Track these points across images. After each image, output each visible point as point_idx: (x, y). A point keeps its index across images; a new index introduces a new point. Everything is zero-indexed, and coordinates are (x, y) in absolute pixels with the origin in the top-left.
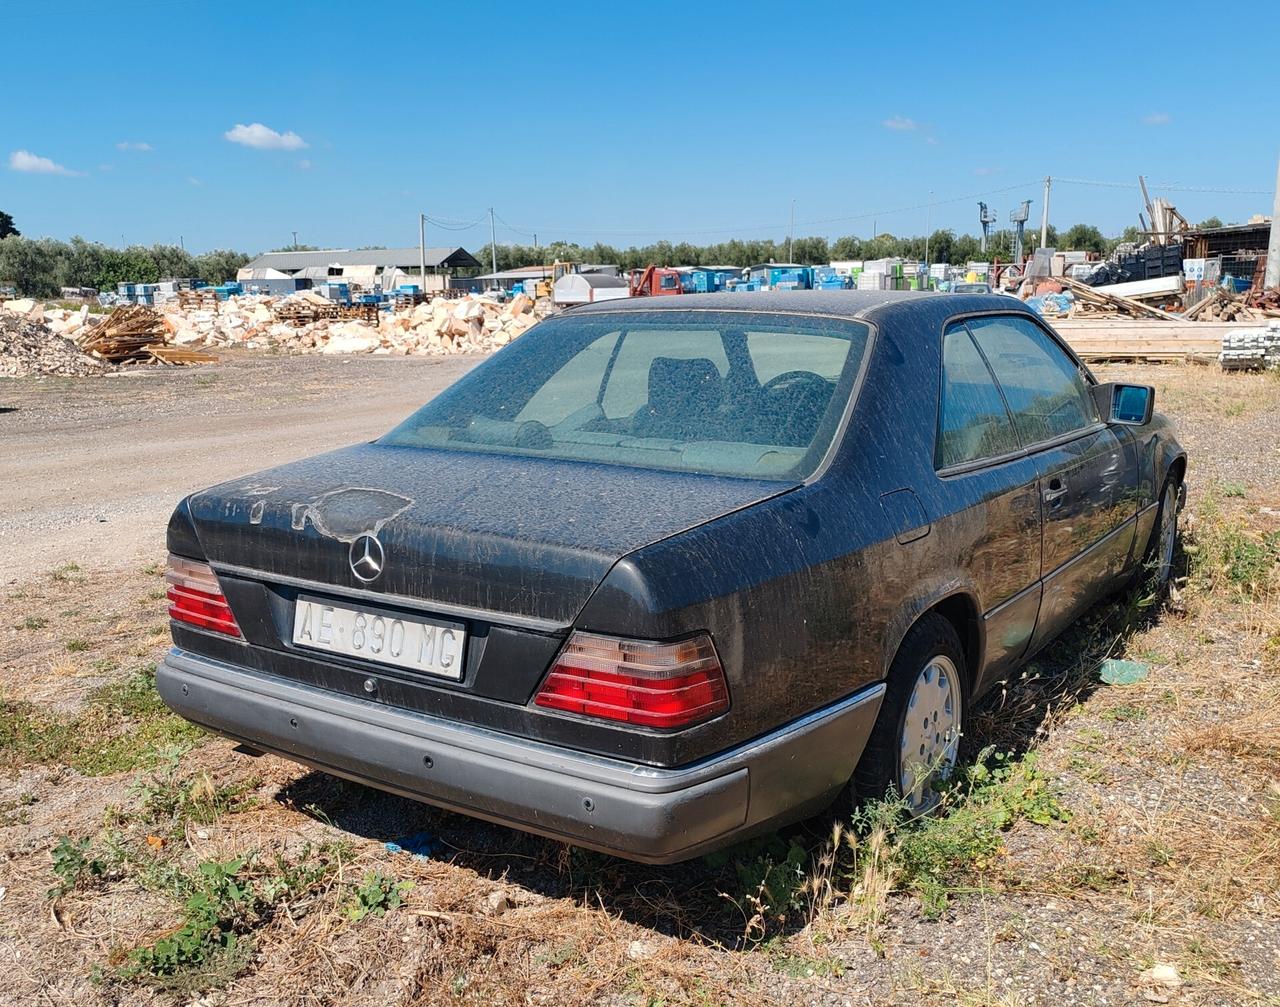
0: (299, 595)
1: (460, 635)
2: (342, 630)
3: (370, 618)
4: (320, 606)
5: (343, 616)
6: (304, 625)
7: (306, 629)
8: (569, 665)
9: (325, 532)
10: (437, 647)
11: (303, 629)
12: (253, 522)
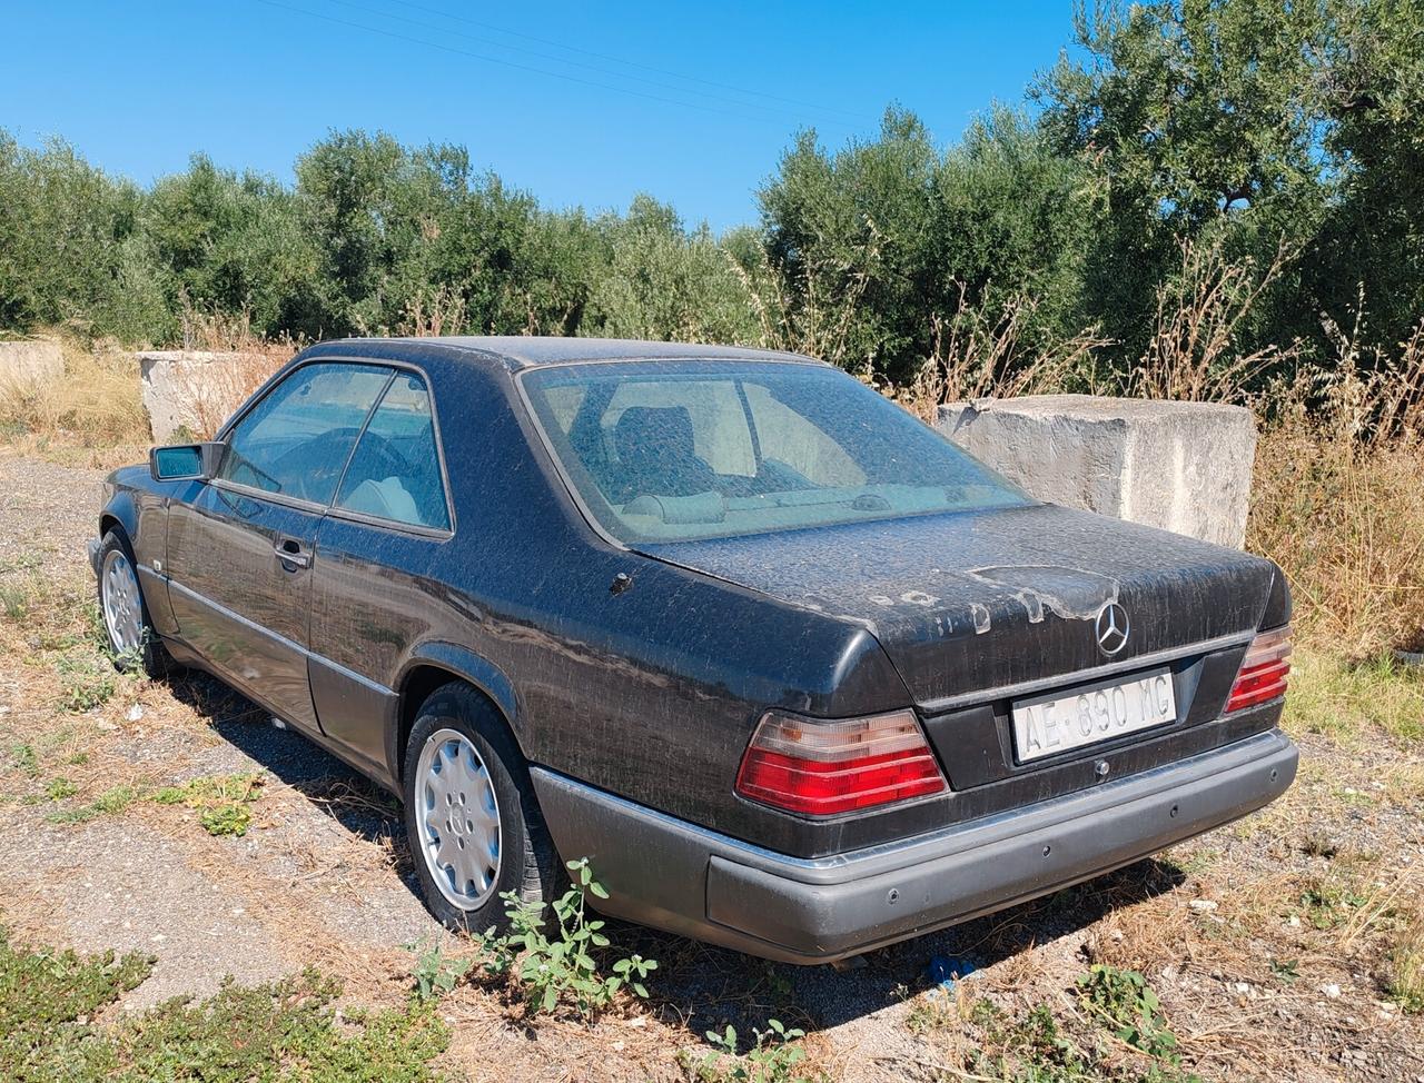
0: (1014, 704)
1: (1168, 677)
2: (1067, 722)
3: (1090, 696)
4: (1040, 706)
5: (1066, 706)
6: (1028, 736)
7: (1032, 739)
8: (1253, 665)
9: (1067, 615)
10: (1154, 697)
11: (1028, 740)
12: (979, 632)
